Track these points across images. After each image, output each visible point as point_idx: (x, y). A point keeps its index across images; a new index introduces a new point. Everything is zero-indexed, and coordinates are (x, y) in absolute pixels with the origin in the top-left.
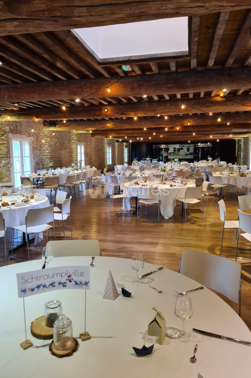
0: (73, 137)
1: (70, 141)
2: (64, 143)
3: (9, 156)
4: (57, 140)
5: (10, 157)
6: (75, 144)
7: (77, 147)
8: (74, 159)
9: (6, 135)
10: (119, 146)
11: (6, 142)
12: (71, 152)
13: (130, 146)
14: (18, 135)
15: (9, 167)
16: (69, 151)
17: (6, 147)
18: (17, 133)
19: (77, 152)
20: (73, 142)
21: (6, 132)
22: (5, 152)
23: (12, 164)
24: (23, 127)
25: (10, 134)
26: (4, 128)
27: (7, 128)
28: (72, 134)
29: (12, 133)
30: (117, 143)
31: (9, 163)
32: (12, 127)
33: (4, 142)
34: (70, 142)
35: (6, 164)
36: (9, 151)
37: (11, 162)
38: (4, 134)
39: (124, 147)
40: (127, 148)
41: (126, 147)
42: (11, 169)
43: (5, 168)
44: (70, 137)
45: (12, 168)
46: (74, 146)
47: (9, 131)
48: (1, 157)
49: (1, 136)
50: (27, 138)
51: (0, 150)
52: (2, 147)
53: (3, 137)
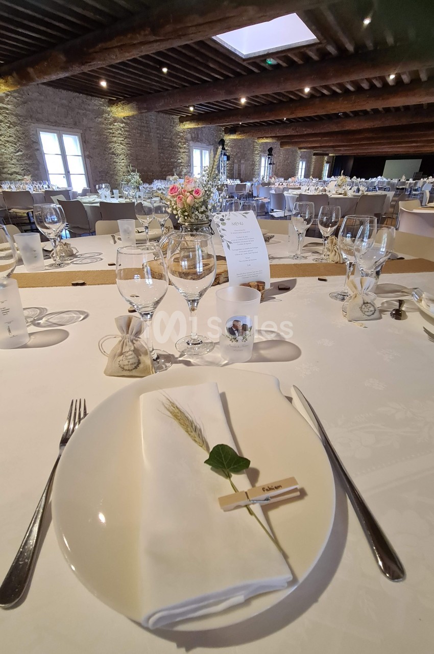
0: (257, 146)
1: (253, 151)
2: (245, 154)
4: (238, 151)
5: (190, 166)
6: (258, 156)
7: (260, 159)
8: (256, 173)
9: (187, 144)
10: (316, 161)
11: (187, 151)
12: (253, 165)
13: (333, 162)
14: (199, 143)
16: (251, 163)
17: (187, 155)
18: (198, 141)
19: (260, 165)
20: (256, 152)
21: (188, 141)
22: (186, 161)
24: (204, 135)
25: (191, 142)
26: (186, 136)
27: (189, 136)
28: (257, 143)
29: (193, 141)
30: (314, 156)
31: (189, 172)
32: (193, 135)
33: (185, 150)
35: (187, 172)
36: (190, 160)
37: (191, 171)
38: (186, 142)
39: (325, 162)
40: (328, 165)
41: (327, 162)
44: (254, 147)
46: (257, 158)
47: (191, 139)
48: (183, 165)
49: (183, 144)
50: (208, 147)
51: (182, 158)
52: (183, 155)
53: (185, 146)
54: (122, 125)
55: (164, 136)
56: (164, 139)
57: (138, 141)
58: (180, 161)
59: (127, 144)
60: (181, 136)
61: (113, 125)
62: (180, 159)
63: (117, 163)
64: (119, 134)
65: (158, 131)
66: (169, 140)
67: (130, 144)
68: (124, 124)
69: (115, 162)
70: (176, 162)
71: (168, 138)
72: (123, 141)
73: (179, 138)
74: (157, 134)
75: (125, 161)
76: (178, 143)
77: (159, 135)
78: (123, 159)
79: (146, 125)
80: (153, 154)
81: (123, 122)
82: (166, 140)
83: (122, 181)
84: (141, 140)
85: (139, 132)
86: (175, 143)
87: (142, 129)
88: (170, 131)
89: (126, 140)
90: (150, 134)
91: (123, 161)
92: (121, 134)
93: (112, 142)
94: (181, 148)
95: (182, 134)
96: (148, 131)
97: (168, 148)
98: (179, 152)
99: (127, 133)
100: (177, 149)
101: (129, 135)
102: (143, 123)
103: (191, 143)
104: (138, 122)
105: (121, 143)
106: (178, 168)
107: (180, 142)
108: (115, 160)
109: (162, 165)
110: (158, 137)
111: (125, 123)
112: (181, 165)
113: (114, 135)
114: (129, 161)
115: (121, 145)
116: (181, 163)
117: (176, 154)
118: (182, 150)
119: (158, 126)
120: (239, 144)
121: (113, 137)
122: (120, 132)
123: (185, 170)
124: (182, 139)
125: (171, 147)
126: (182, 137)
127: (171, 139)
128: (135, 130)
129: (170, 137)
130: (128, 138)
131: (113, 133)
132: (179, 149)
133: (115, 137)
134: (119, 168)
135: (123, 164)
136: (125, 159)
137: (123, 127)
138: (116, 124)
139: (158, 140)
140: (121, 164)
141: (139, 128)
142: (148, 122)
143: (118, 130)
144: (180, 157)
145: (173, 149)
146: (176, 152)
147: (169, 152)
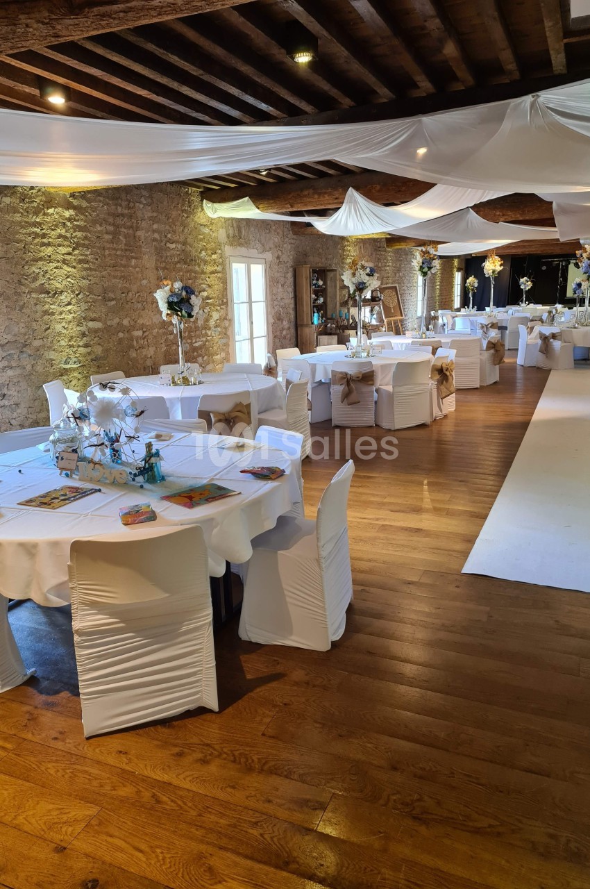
0: (349, 248)
3: (225, 300)
5: (227, 302)
9: (220, 251)
10: (443, 269)
11: (219, 268)
14: (244, 249)
15: (226, 329)
17: (220, 279)
18: (242, 244)
20: (348, 261)
21: (220, 244)
22: (217, 293)
23: (231, 321)
24: (252, 229)
25: (227, 249)
26: (216, 234)
27: (222, 234)
29: (231, 245)
31: (226, 319)
32: (232, 231)
33: (216, 268)
34: (343, 263)
35: (220, 319)
36: (226, 289)
37: (230, 316)
38: (217, 249)
39: (455, 270)
41: (459, 270)
42: (229, 333)
43: (219, 329)
45: (230, 328)
47: (226, 239)
48: (211, 304)
49: (210, 253)
50: (260, 256)
51: (209, 286)
52: (212, 280)
53: (214, 257)
54: (67, 214)
55: (169, 236)
56: (168, 245)
57: (107, 252)
58: (206, 294)
59: (80, 262)
60: (205, 236)
61: (44, 214)
62: (204, 290)
63: (53, 314)
64: (60, 236)
65: (155, 226)
66: (179, 246)
67: (87, 262)
68: (72, 212)
69: (46, 313)
71: (177, 242)
72: (69, 254)
73: (201, 240)
74: (154, 231)
75: (75, 308)
76: (200, 253)
77: (156, 236)
78: (69, 304)
79: (126, 211)
80: (145, 282)
81: (69, 206)
82: (173, 246)
83: (66, 363)
84: (114, 249)
85: (111, 228)
86: (194, 253)
87: (119, 221)
88: (182, 224)
89: (77, 252)
90: (139, 233)
91: (69, 307)
92: (65, 238)
93: (41, 259)
94: (206, 263)
95: (207, 231)
96: (131, 227)
97: (178, 265)
98: (203, 273)
99: (79, 234)
100: (199, 266)
101: (86, 238)
102: (121, 205)
103: (228, 251)
104: (108, 204)
105: (64, 262)
107: (203, 248)
108: (47, 307)
110: (155, 240)
111: (75, 208)
112: (208, 304)
113: (45, 241)
114: (84, 307)
115: (65, 267)
116: (208, 298)
117: (197, 278)
118: (209, 268)
119: (155, 214)
120: (319, 245)
121: (43, 244)
122: (63, 232)
123: (216, 315)
124: (208, 243)
125: (185, 263)
126: (208, 238)
127: (185, 243)
128: (101, 225)
129: (182, 238)
130: (84, 245)
131: (44, 236)
132: (202, 265)
133: (49, 244)
134: (59, 327)
135: (70, 317)
136: (74, 301)
137: (69, 220)
138: (51, 211)
139: (156, 248)
140: (63, 316)
141: (111, 220)
142: (131, 205)
143: (56, 226)
144: (204, 286)
145: (190, 267)
146: (195, 272)
147: (181, 274)
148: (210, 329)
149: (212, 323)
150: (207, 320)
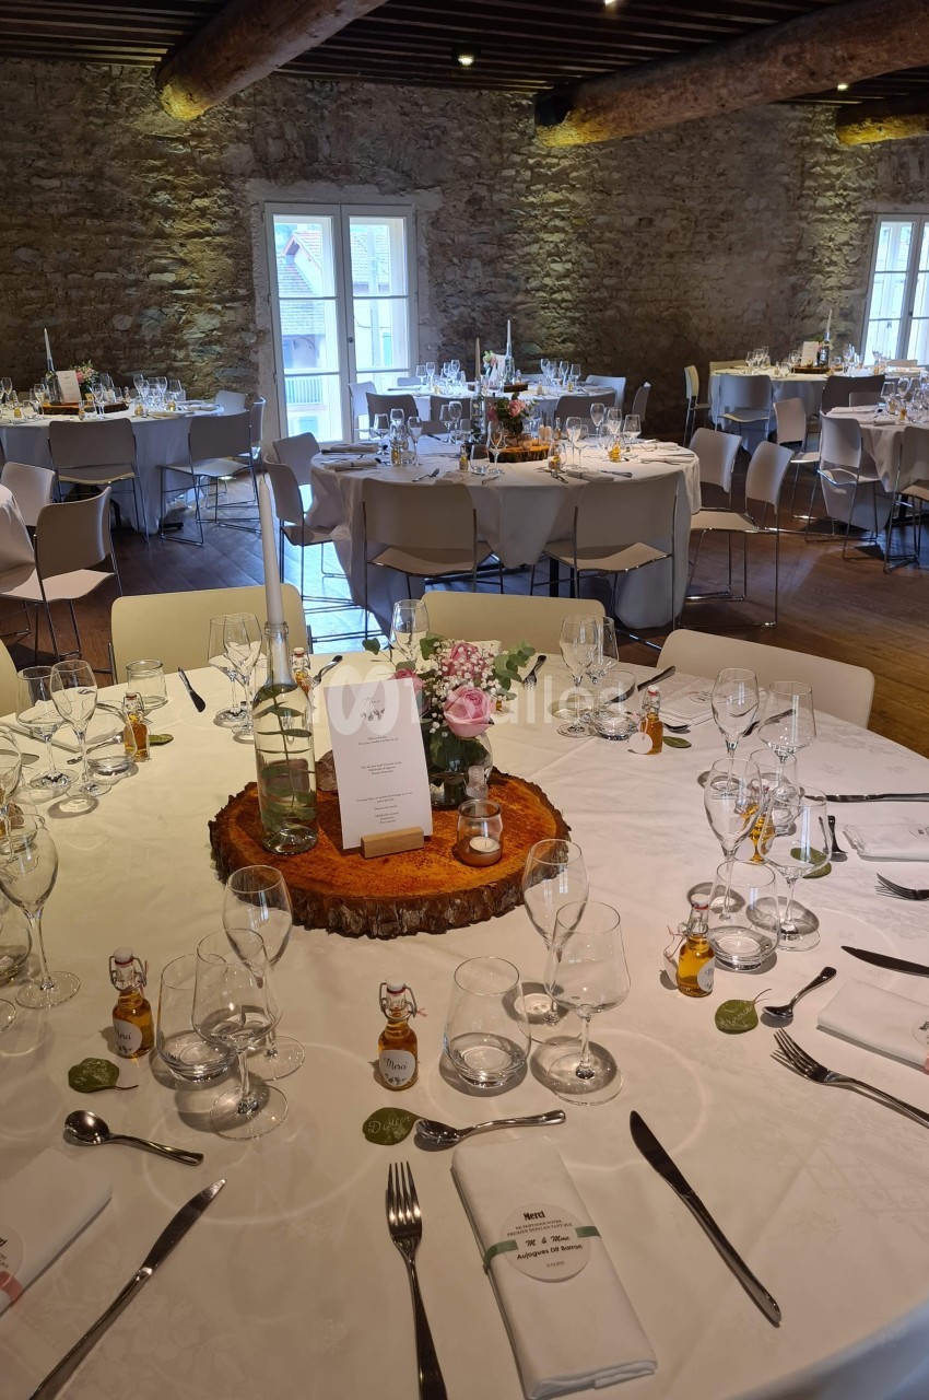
3: (243, 292)
5: (250, 298)
9: (224, 192)
11: (222, 226)
14: (322, 185)
15: (245, 348)
17: (225, 248)
18: (317, 176)
21: (228, 177)
22: (214, 277)
23: (266, 334)
25: (255, 184)
26: (212, 155)
27: (237, 154)
29: (273, 176)
31: (244, 329)
32: (274, 148)
33: (208, 225)
35: (222, 328)
36: (248, 269)
37: (260, 323)
38: (211, 185)
42: (260, 357)
43: (218, 349)
45: (264, 350)
47: (251, 166)
48: (191, 298)
49: (186, 194)
51: (183, 262)
52: (193, 250)
53: (201, 202)
55: (40, 164)
56: (36, 181)
58: (170, 278)
60: (170, 160)
62: (163, 270)
66: (75, 183)
70: (136, 283)
71: (72, 175)
76: (151, 195)
82: (55, 183)
86: (127, 195)
88: (82, 140)
94: (169, 214)
95: (181, 150)
97: (72, 221)
98: (160, 235)
100: (145, 221)
103: (255, 189)
106: (152, 312)
107: (162, 186)
109: (31, 301)
112: (178, 298)
116: (179, 285)
117: (133, 245)
118: (181, 227)
123: (206, 321)
124: (181, 173)
125: (97, 216)
126: (179, 165)
127: (97, 175)
129: (84, 167)
132: (157, 222)
144: (164, 261)
145: (114, 224)
146: (132, 235)
147: (82, 237)
148: (182, 345)
149: (193, 334)
150: (176, 329)
